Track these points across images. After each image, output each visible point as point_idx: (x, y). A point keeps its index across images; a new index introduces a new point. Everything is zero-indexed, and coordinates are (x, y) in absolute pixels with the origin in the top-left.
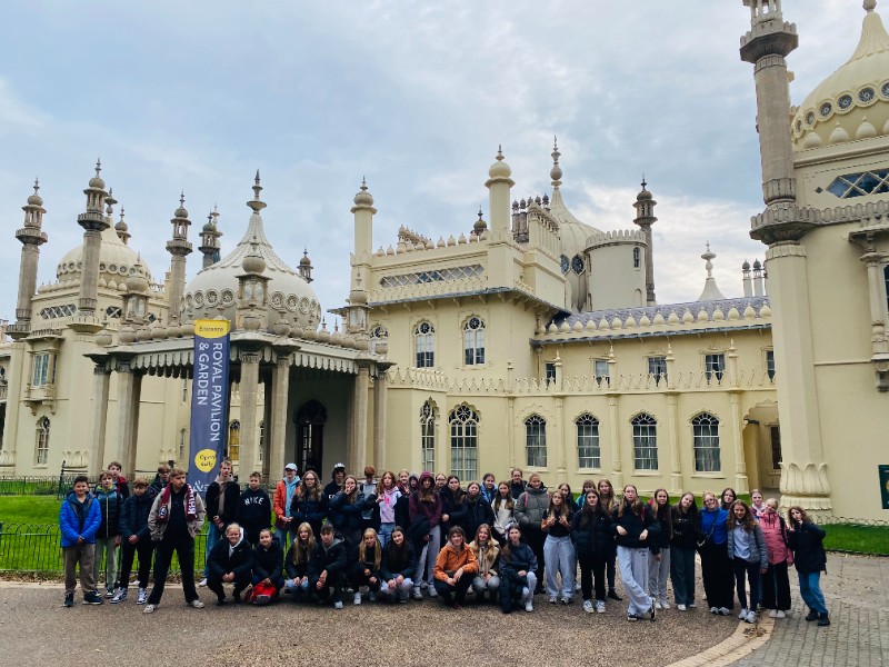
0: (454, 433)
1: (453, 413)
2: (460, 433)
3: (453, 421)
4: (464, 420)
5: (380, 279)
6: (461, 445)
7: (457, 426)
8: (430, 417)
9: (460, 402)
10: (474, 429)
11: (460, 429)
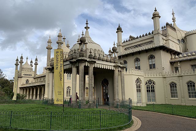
0: (147, 88)
1: (147, 82)
2: (149, 88)
3: (147, 85)
4: (150, 84)
5: (124, 49)
6: (150, 91)
7: (148, 86)
8: (139, 83)
9: (149, 79)
10: (153, 87)
11: (149, 87)
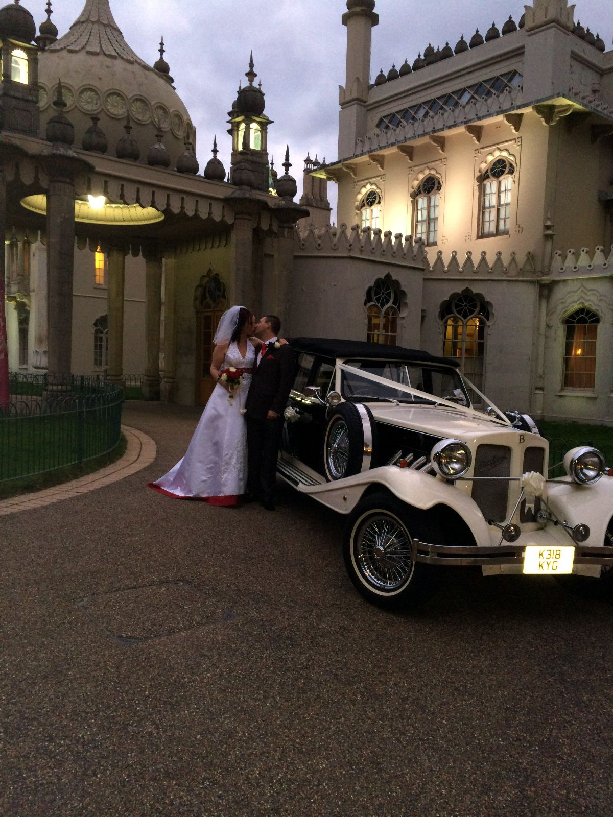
1: (449, 306)
4: (465, 316)
5: (376, 120)
8: (390, 304)
9: (459, 288)
